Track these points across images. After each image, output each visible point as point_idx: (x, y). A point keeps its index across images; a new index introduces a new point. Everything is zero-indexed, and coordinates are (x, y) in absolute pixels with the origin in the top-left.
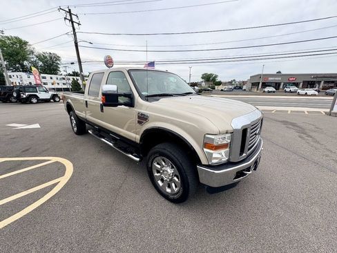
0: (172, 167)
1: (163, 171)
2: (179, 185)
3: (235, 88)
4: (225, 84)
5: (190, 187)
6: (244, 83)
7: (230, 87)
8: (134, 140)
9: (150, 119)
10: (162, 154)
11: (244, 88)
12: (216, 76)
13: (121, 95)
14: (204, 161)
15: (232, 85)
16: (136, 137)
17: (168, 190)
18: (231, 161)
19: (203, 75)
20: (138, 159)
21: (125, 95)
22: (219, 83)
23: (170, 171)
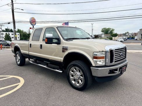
0: (80, 71)
1: (75, 74)
2: (83, 80)
3: (128, 38)
4: (120, 35)
5: (88, 79)
6: (136, 34)
7: (124, 37)
8: (60, 61)
9: (68, 49)
10: (74, 65)
11: (135, 38)
12: (113, 30)
13: (54, 39)
14: (93, 65)
15: (126, 36)
16: (61, 59)
17: (78, 85)
18: (106, 65)
19: (102, 29)
20: (61, 72)
21: (56, 39)
22: (116, 35)
23: (78, 73)
